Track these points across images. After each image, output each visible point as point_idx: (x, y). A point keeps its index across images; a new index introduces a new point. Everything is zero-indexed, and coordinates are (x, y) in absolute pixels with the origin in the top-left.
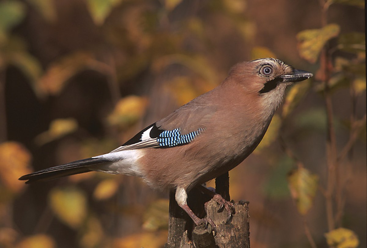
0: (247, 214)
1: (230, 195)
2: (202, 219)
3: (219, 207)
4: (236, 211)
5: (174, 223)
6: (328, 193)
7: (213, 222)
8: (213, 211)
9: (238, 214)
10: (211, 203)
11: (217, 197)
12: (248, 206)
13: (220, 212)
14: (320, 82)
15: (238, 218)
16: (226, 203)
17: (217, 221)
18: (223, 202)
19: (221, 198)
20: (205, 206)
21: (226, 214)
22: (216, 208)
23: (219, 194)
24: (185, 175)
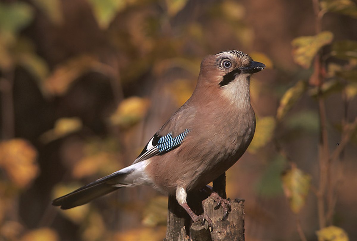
0: (243, 211)
1: (226, 193)
2: (199, 216)
3: (216, 205)
4: (232, 208)
5: (172, 219)
6: (320, 193)
7: (209, 218)
8: (210, 208)
9: (234, 211)
10: (208, 201)
11: (214, 195)
12: (244, 205)
13: (216, 209)
14: (313, 86)
15: (234, 215)
16: (222, 200)
17: (214, 218)
18: (220, 200)
19: (218, 196)
20: (202, 204)
21: (222, 211)
22: (212, 205)
23: (217, 192)
24: (183, 175)
